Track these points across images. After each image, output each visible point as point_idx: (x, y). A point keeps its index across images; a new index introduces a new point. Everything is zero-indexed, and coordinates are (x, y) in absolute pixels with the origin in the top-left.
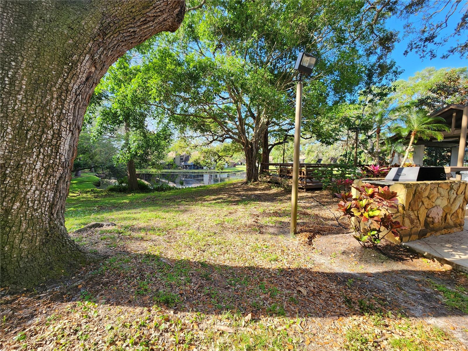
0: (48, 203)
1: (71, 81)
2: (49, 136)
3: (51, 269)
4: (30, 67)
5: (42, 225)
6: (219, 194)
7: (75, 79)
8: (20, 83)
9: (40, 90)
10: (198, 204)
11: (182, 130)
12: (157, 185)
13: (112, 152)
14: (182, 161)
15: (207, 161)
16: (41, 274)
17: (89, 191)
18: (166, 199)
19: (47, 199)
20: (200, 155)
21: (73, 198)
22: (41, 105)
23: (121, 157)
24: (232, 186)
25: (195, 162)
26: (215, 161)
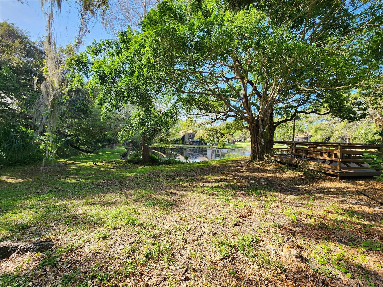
14: (189, 138)
15: (210, 138)
20: (204, 133)
21: (97, 167)
24: (234, 164)
25: (200, 138)
26: (218, 138)
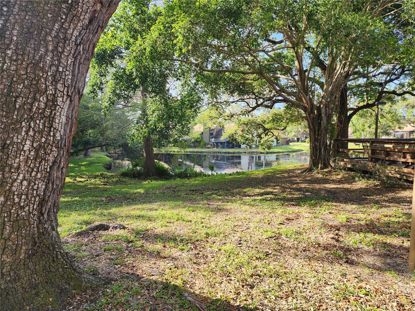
0: (37, 199)
1: (70, 26)
2: (42, 104)
3: (37, 294)
4: (23, 11)
5: (28, 229)
6: (267, 186)
7: (76, 22)
8: (11, 34)
9: (32, 42)
10: (235, 201)
11: (214, 94)
12: (180, 169)
13: (126, 125)
14: (211, 136)
15: (247, 136)
16: (24, 301)
17: (98, 176)
18: (190, 190)
19: (37, 192)
20: (237, 128)
21: (80, 184)
22: (33, 61)
23: (136, 133)
24: (286, 175)
25: (230, 137)
26: (259, 136)
